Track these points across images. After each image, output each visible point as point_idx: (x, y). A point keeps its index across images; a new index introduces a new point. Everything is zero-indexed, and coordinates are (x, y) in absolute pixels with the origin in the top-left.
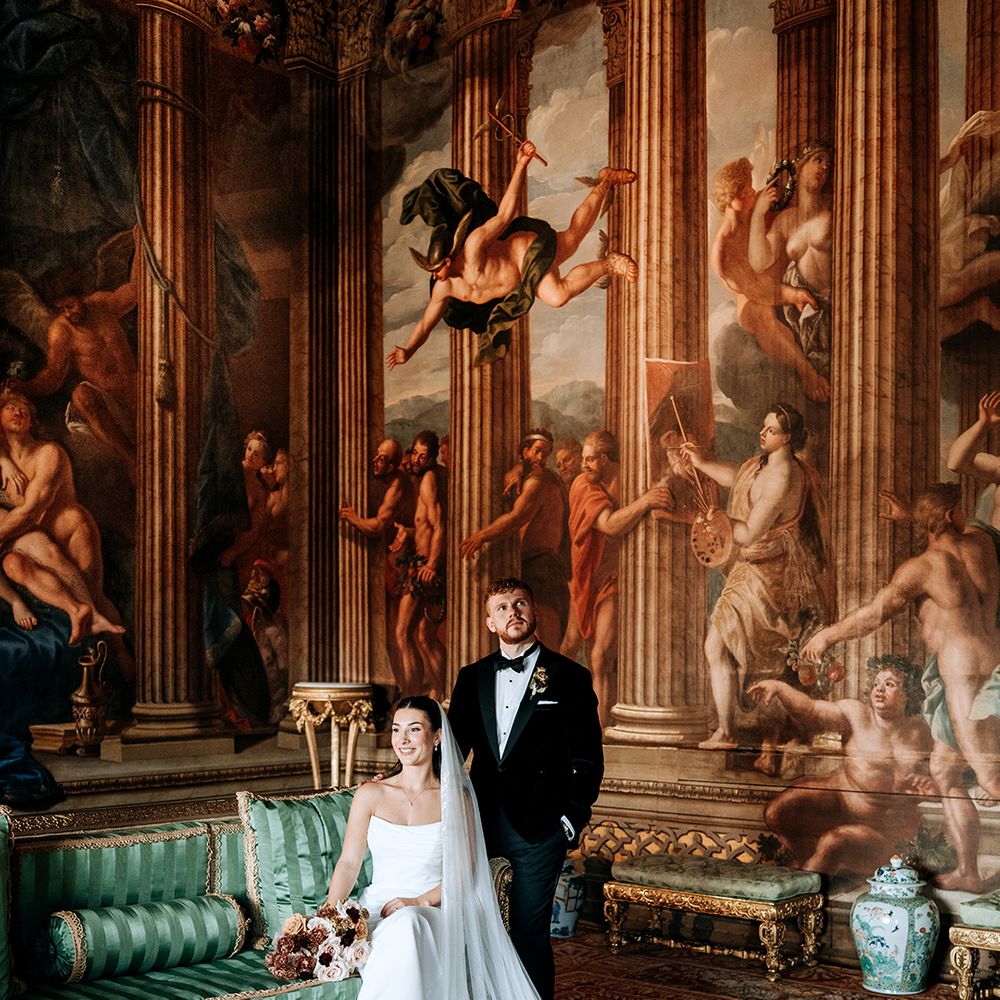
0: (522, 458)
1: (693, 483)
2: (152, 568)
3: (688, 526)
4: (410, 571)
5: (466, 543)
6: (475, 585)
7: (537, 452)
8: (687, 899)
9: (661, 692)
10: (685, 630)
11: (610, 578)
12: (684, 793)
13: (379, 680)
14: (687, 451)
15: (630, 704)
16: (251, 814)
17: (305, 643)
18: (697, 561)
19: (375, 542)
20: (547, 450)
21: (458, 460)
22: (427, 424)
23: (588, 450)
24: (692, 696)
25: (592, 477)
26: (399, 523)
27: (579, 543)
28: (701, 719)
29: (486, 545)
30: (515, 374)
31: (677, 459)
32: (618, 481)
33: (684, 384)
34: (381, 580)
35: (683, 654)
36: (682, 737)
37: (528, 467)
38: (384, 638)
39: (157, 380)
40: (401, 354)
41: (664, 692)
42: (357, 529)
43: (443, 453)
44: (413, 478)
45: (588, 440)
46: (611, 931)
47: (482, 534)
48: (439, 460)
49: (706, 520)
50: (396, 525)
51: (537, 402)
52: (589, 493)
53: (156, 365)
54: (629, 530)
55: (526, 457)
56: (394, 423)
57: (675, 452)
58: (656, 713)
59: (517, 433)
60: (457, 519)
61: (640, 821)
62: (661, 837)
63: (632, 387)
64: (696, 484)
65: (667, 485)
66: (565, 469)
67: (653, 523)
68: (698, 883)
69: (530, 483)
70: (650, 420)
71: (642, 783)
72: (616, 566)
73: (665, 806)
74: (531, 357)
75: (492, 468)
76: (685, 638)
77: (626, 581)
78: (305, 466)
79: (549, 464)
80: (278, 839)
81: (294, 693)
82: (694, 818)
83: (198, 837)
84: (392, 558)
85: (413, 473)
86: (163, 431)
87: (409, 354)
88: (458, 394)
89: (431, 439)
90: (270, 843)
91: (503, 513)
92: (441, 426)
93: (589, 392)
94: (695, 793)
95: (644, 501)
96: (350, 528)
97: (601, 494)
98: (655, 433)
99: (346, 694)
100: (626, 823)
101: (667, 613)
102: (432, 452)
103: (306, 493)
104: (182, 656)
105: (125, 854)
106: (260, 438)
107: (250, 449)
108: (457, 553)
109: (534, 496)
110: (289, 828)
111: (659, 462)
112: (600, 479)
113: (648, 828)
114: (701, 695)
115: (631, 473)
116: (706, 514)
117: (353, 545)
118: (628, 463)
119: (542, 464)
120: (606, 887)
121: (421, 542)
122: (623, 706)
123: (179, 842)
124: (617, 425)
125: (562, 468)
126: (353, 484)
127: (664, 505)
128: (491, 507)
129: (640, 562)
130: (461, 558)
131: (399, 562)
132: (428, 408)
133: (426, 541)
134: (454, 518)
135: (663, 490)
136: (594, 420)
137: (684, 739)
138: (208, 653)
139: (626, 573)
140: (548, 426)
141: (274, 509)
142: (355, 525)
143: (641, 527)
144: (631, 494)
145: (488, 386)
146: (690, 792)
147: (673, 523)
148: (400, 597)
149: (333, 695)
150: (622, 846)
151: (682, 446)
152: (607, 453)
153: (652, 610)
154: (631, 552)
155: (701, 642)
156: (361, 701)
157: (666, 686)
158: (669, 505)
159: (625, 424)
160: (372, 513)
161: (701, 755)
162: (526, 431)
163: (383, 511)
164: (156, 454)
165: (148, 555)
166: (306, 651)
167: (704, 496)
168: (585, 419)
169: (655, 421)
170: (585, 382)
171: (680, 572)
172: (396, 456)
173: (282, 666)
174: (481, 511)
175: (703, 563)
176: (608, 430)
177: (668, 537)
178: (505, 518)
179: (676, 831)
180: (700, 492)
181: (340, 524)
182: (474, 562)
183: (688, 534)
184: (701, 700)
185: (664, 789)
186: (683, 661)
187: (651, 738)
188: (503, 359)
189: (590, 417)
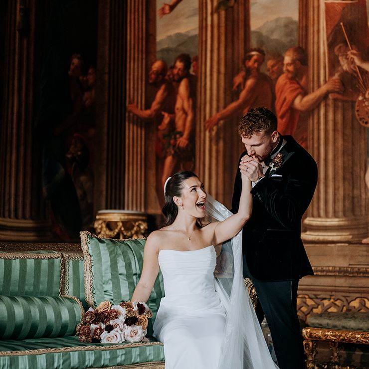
0: (245, 67)
1: (356, 75)
2: (12, 133)
3: (353, 102)
4: (172, 141)
5: (208, 122)
6: (214, 148)
7: (255, 62)
8: (359, 336)
9: (337, 208)
10: (352, 168)
11: (303, 138)
12: (353, 273)
13: (151, 211)
14: (352, 56)
15: (316, 217)
16: (89, 245)
17: (104, 188)
18: (360, 124)
19: (149, 125)
20: (261, 61)
21: (203, 71)
22: (184, 50)
23: (287, 59)
24: (357, 210)
25: (290, 75)
26: (165, 111)
27: (282, 117)
28: (363, 224)
29: (222, 122)
30: (240, 16)
31: (346, 61)
32: (308, 78)
33: (349, 14)
34: (152, 149)
35: (351, 183)
36: (351, 237)
37: (248, 73)
38: (154, 185)
39: (18, 18)
40: (167, 8)
41: (339, 208)
42: (138, 117)
43: (194, 67)
44: (174, 84)
45: (288, 53)
46: (308, 360)
47: (218, 116)
48: (191, 71)
49: (365, 98)
50: (163, 113)
51: (255, 32)
52: (288, 86)
53: (18, 8)
54: (315, 107)
55: (247, 66)
56: (163, 50)
57: (344, 57)
58: (334, 222)
59: (242, 51)
60: (203, 107)
61: (324, 293)
62: (338, 303)
63: (316, 18)
64: (358, 76)
65: (339, 78)
66: (273, 72)
67: (330, 102)
68: (366, 325)
69: (250, 82)
70: (328, 38)
71: (324, 268)
72: (306, 130)
73: (341, 282)
74: (251, 4)
75: (226, 74)
76: (352, 173)
77: (313, 139)
78: (106, 77)
79: (263, 69)
80: (106, 262)
81: (97, 217)
82: (359, 289)
83: (55, 259)
84: (160, 134)
85: (174, 80)
86: (21, 49)
87: (172, 8)
88: (204, 30)
89: (186, 59)
90: (102, 265)
91: (233, 101)
92: (192, 50)
93: (289, 23)
94: (360, 273)
95: (324, 89)
96: (133, 117)
97: (296, 86)
98: (331, 46)
99: (131, 217)
100: (315, 295)
101: (340, 158)
102: (187, 66)
103: (106, 94)
104: (28, 190)
105: (10, 264)
106: (78, 58)
107: (73, 64)
108: (202, 128)
109: (252, 90)
110: (113, 255)
111: (334, 64)
112: (295, 77)
113: (329, 297)
114: (363, 209)
115: (316, 72)
116: (365, 94)
117: (135, 127)
118: (313, 66)
119: (258, 69)
120: (304, 331)
121: (179, 123)
122: (312, 219)
123: (43, 261)
124: (306, 43)
125: (271, 71)
126: (136, 89)
127: (337, 90)
128: (225, 99)
129: (322, 127)
130: (205, 131)
131: (164, 136)
132: (185, 40)
133: (183, 122)
134: (200, 106)
135: (337, 81)
136: (292, 41)
137: (352, 238)
138: (44, 189)
139: (313, 134)
140: (261, 46)
141: (87, 102)
142: (136, 115)
143: (322, 105)
144: (316, 85)
145: (223, 24)
146: (357, 272)
147: (343, 101)
148: (165, 158)
149: (123, 217)
150: (312, 310)
151: (349, 53)
152: (300, 60)
153: (330, 156)
154: (316, 121)
155: (362, 175)
156: (140, 222)
157: (340, 205)
158: (341, 90)
159: (312, 41)
160: (148, 107)
161: (364, 248)
162: (247, 50)
163: (155, 105)
164: (16, 63)
165: (9, 125)
166: (104, 193)
167: (363, 82)
168: (285, 40)
169: (331, 38)
170: (286, 18)
171: (348, 132)
172: (164, 70)
173: (89, 201)
174: (218, 101)
175: (364, 125)
176: (301, 46)
177: (340, 110)
178: (234, 105)
179: (348, 298)
180: (361, 81)
181: (127, 114)
182: (214, 133)
183: (353, 107)
184: (364, 212)
185: (340, 271)
186: (351, 188)
187: (330, 238)
188: (233, 7)
189: (288, 39)
